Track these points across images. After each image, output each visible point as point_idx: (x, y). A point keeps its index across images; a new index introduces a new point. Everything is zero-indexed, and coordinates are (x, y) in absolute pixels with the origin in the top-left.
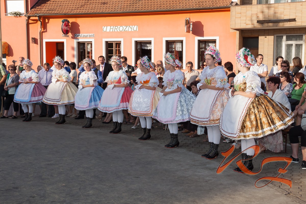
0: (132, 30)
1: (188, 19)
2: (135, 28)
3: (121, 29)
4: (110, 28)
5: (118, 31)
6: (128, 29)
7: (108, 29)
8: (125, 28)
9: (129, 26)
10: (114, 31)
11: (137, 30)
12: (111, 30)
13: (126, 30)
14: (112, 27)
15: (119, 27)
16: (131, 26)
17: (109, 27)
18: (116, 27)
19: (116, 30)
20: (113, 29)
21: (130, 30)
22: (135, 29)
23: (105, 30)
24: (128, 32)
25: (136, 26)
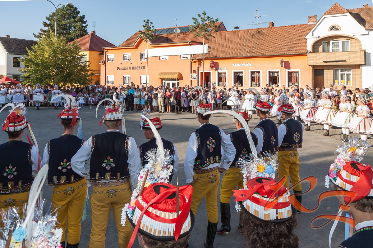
0: (249, 66)
1: (282, 60)
3: (243, 65)
8: (245, 64)
10: (238, 66)
13: (245, 66)
14: (237, 64)
16: (248, 64)
17: (236, 64)
18: (240, 64)
19: (240, 66)
22: (251, 65)
23: (233, 65)
24: (247, 67)
25: (251, 64)
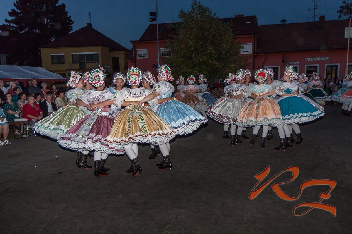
0: (326, 60)
2: (328, 58)
3: (318, 59)
4: (311, 59)
5: (316, 60)
6: (323, 59)
7: (309, 59)
8: (320, 58)
9: (324, 57)
10: (313, 60)
11: (329, 59)
12: (311, 60)
13: (321, 59)
14: (312, 58)
15: (316, 58)
16: (325, 57)
18: (315, 58)
20: (312, 59)
21: (324, 59)
24: (323, 61)
25: (328, 57)
